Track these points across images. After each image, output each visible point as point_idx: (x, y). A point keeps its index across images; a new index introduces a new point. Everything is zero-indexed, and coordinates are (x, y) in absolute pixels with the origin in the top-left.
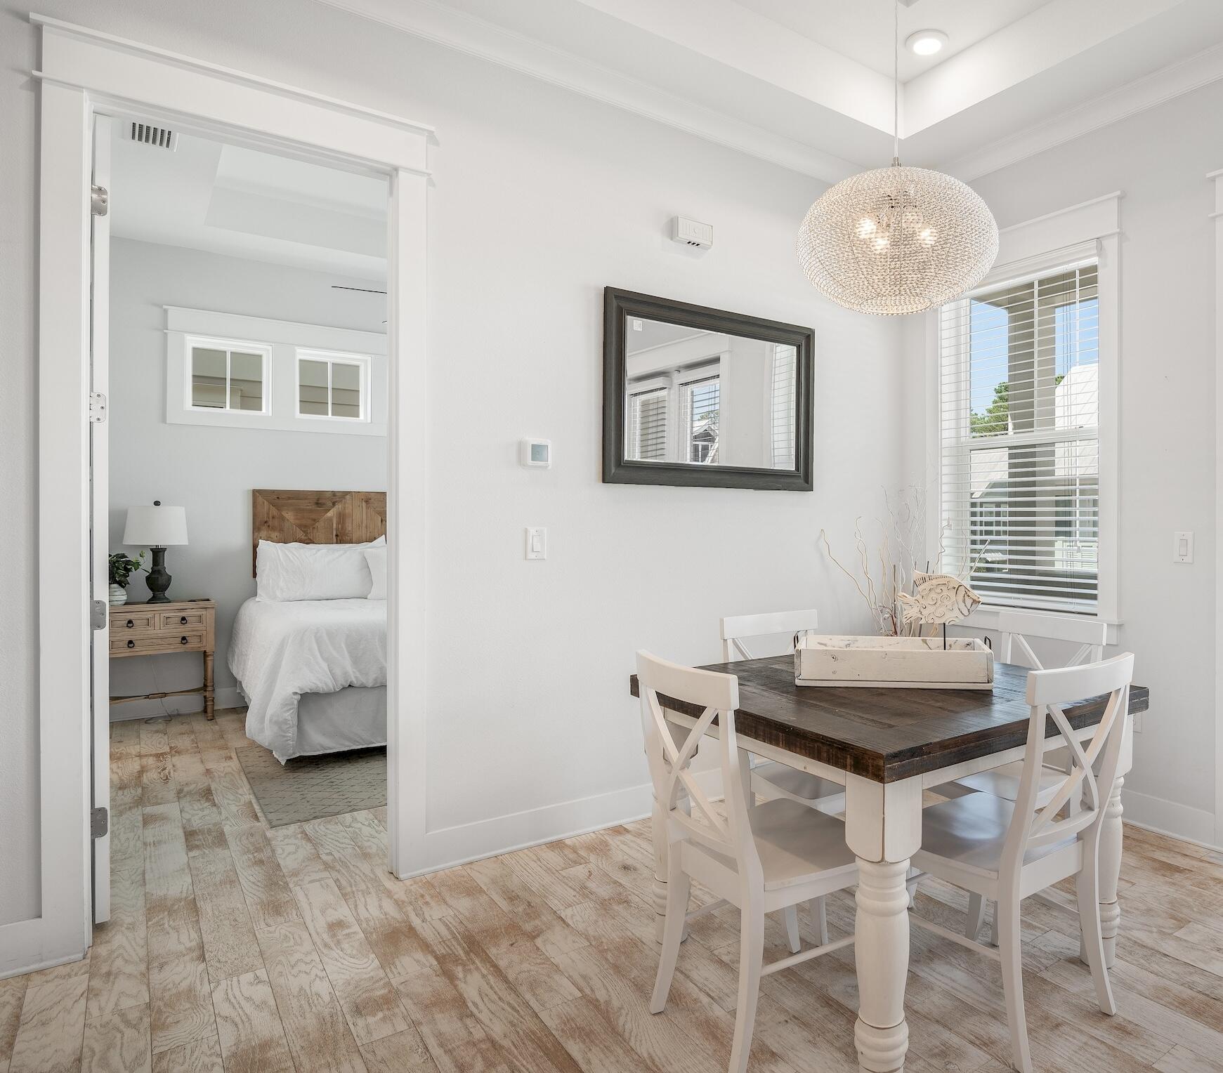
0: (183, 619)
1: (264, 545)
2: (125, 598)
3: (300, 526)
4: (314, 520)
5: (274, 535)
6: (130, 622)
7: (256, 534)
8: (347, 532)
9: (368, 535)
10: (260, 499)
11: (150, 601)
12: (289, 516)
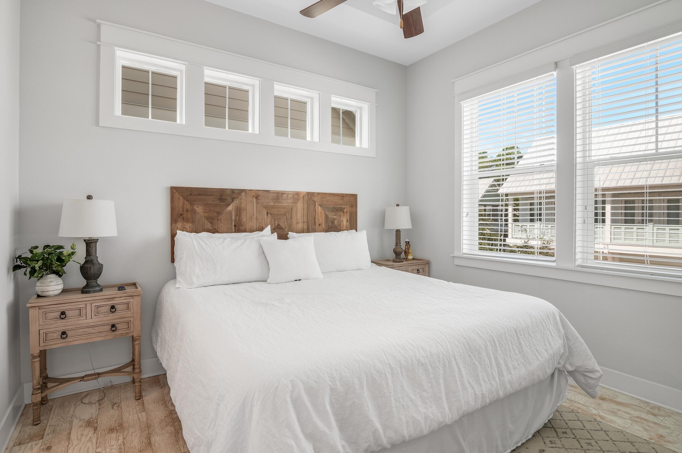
0: (113, 307)
1: (181, 235)
2: (61, 287)
3: (208, 218)
4: (218, 213)
5: (188, 226)
6: (63, 313)
7: (174, 225)
8: (243, 222)
9: (258, 225)
10: (177, 195)
11: (84, 290)
12: (199, 209)
